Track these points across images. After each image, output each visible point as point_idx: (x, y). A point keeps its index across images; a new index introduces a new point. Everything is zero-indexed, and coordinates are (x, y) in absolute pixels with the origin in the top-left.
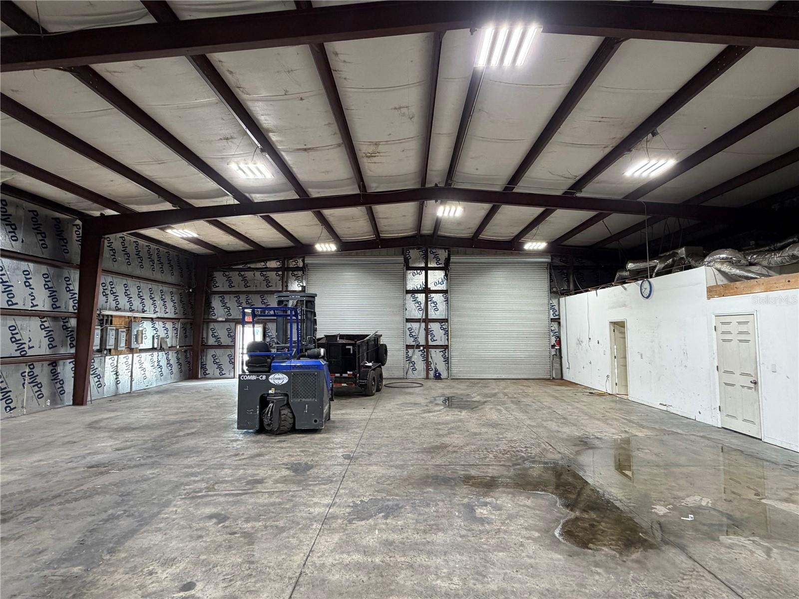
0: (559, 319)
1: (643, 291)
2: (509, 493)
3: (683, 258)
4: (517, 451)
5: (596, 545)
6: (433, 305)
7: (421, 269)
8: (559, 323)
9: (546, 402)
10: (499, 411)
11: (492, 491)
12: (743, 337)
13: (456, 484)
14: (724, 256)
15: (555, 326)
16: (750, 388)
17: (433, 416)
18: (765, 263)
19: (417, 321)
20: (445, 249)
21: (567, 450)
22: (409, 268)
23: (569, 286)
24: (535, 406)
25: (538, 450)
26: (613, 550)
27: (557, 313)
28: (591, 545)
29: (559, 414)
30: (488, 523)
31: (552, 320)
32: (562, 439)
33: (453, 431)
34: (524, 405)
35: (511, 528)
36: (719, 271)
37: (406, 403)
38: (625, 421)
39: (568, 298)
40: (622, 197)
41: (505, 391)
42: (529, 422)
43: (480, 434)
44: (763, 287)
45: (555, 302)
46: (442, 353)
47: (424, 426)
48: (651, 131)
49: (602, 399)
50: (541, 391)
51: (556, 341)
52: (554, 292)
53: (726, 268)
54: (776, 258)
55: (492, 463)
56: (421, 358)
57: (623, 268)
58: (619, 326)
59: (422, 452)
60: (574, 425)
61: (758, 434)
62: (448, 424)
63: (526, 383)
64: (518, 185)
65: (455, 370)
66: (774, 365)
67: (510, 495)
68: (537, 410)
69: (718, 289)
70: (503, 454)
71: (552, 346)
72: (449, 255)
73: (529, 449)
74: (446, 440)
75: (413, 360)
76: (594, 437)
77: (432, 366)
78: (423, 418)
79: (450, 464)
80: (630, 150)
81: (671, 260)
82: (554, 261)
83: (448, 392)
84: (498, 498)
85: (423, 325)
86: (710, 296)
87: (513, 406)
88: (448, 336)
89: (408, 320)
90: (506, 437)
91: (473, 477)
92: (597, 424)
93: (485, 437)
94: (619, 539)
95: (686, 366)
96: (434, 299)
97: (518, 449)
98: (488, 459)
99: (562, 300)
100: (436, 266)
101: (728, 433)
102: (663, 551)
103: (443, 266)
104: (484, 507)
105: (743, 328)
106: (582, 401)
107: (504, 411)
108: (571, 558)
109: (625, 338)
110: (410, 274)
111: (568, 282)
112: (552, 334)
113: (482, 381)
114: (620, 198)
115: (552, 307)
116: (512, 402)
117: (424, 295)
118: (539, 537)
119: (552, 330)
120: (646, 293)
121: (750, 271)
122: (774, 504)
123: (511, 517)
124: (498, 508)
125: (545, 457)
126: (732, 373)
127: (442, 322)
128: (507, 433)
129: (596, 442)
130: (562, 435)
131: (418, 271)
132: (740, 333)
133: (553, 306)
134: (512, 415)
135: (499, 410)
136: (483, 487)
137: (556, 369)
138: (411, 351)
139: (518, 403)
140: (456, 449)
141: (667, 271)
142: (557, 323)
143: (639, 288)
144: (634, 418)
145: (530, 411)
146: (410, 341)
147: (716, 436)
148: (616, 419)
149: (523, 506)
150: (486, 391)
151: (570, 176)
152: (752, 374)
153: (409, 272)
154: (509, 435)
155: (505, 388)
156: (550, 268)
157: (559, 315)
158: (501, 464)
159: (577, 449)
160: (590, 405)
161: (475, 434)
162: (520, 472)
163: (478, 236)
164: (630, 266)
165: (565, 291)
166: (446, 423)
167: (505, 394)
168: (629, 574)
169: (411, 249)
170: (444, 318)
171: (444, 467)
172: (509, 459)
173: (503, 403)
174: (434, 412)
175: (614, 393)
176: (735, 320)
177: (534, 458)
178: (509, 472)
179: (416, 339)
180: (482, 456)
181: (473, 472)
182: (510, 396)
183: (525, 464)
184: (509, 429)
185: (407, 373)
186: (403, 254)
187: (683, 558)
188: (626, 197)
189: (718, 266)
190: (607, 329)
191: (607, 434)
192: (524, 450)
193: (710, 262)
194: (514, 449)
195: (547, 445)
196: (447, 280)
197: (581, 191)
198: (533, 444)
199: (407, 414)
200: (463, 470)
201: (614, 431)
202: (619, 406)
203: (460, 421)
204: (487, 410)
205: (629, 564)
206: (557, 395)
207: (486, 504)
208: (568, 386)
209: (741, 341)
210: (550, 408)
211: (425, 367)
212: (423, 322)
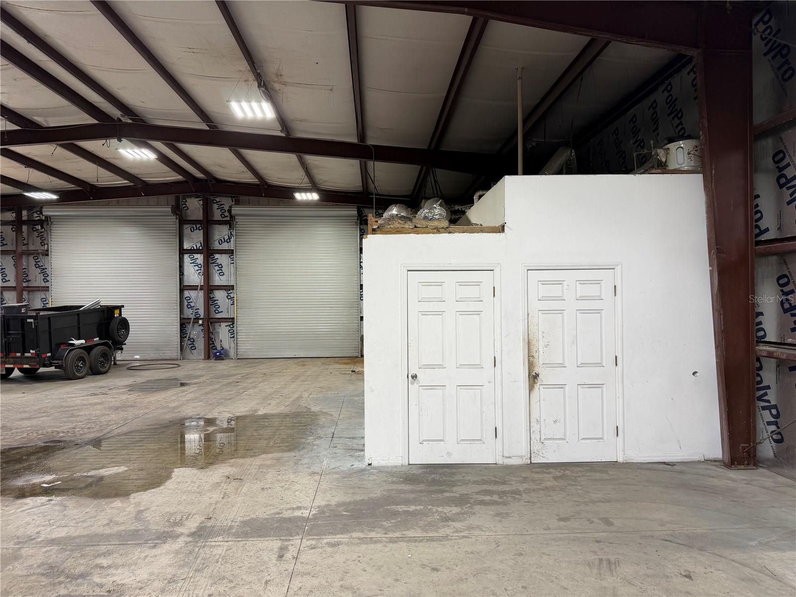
6: (217, 268)
7: (200, 222)
19: (195, 288)
20: (231, 198)
22: (185, 222)
56: (202, 335)
65: (244, 348)
72: (230, 206)
75: (191, 336)
77: (217, 344)
85: (202, 293)
88: (235, 306)
89: (185, 288)
96: (219, 261)
100: (222, 219)
103: (227, 219)
110: (186, 229)
117: (205, 255)
127: (229, 290)
131: (198, 226)
146: (188, 314)
153: (186, 226)
170: (230, 284)
186: (175, 203)
196: (234, 236)
211: (206, 346)
212: (201, 289)
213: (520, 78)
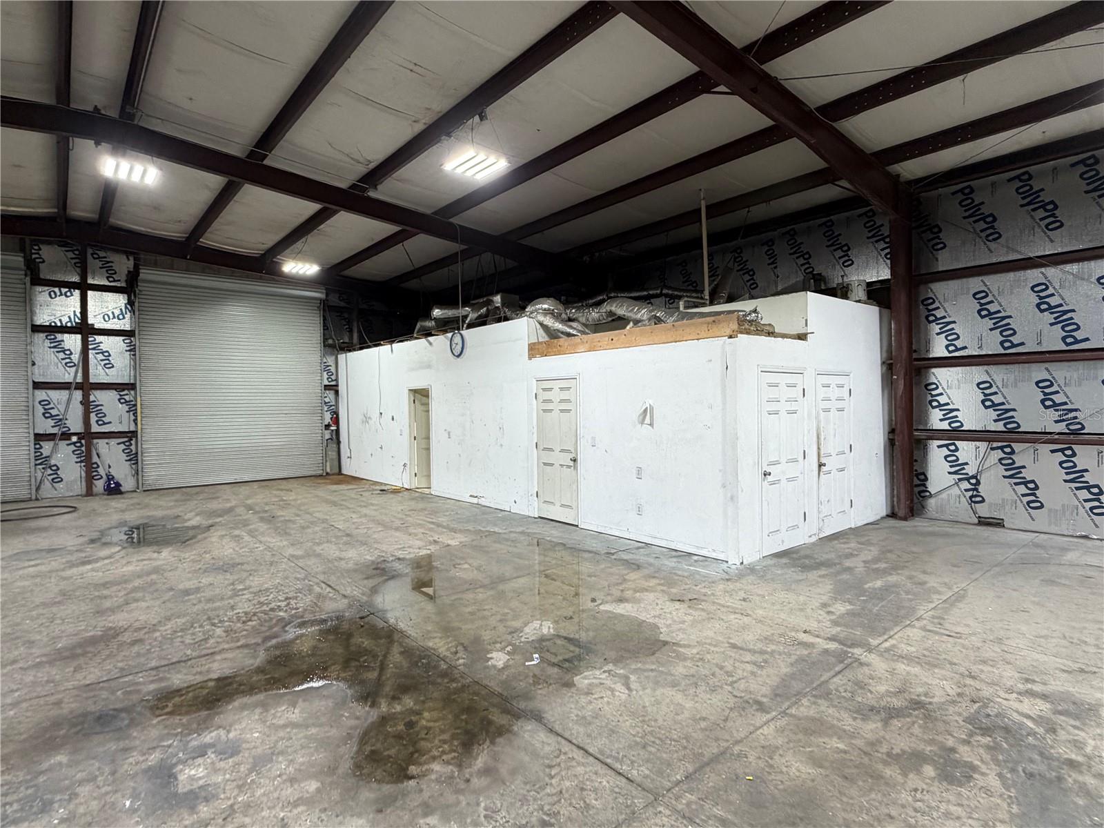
0: (337, 386)
1: (454, 346)
2: (256, 706)
3: (498, 308)
4: (272, 610)
5: (420, 764)
6: (100, 357)
7: (71, 286)
8: (337, 392)
9: (319, 512)
10: (237, 538)
11: (218, 714)
12: (564, 406)
13: (132, 720)
14: (545, 306)
15: (330, 395)
16: (569, 467)
17: (93, 570)
18: (583, 320)
19: (64, 386)
20: (128, 254)
21: (356, 590)
22: (37, 281)
23: (351, 338)
24: (300, 521)
25: (309, 599)
26: (448, 763)
27: (333, 377)
28: (413, 769)
29: (340, 530)
30: (207, 800)
31: (327, 387)
32: (348, 571)
33: (140, 595)
34: (282, 521)
35: (259, 792)
36: (541, 324)
37: (28, 552)
38: (432, 526)
39: (350, 354)
40: (433, 211)
41: (249, 502)
42: (291, 551)
43: (198, 590)
44: (587, 346)
45: (330, 360)
46: (123, 446)
47: (65, 596)
48: (479, 111)
49: (398, 497)
50: (309, 496)
51: (331, 418)
52: (330, 346)
53: (549, 321)
54: (594, 314)
55: (221, 647)
56: (74, 458)
57: (428, 316)
58: (421, 396)
59: (51, 663)
60: (364, 544)
61: (575, 520)
62: (126, 582)
63: (284, 484)
64: (273, 152)
65: (152, 475)
66: (593, 438)
67: (258, 711)
68: (303, 528)
69: (540, 347)
70: (244, 622)
71: (326, 426)
72: (136, 267)
73: (293, 602)
74: (120, 619)
75: (53, 462)
76: (393, 558)
77: (101, 471)
78: (65, 579)
79: (124, 672)
80: (449, 135)
81: (485, 309)
82: (330, 297)
83: (133, 517)
84: (231, 726)
85: (78, 395)
86: (531, 356)
87: (263, 527)
88: (135, 414)
89: (37, 386)
90: (250, 587)
91: (178, 692)
92: (397, 537)
93: (208, 594)
94: (453, 737)
95: (502, 445)
96: (103, 347)
97: (272, 605)
98: (212, 641)
99: (342, 357)
100: (107, 283)
101: (546, 523)
102: (515, 734)
103: (124, 285)
104: (200, 760)
105: (565, 395)
106: (372, 505)
107: (247, 538)
108: (380, 816)
109: (428, 411)
110: (42, 295)
111: (351, 331)
112: (326, 408)
113: (206, 489)
114: (428, 212)
115: (326, 368)
116: (262, 519)
117: (79, 337)
118: (318, 790)
119: (326, 403)
120: (458, 350)
121: (571, 327)
122: (611, 609)
123: (259, 764)
124: (230, 750)
125: (321, 610)
126: (551, 450)
127: (123, 390)
128: (251, 578)
129: (397, 565)
130: (347, 563)
131: (64, 290)
132: (562, 401)
133: (328, 366)
134: (261, 542)
135: (236, 536)
136: (199, 710)
137: (332, 459)
138: (47, 447)
139: (271, 519)
140: (140, 635)
141: (481, 322)
142: (332, 392)
143: (449, 343)
144: (443, 520)
145: (292, 532)
146: (47, 426)
147: (534, 529)
148: (420, 524)
149: (285, 726)
150: (214, 505)
151: (361, 160)
152: (573, 451)
153: (40, 289)
154: (255, 582)
155: (248, 497)
156: (324, 310)
157: (336, 380)
158: (239, 644)
159: (371, 583)
160: (384, 508)
161: (187, 592)
162: (278, 653)
163: (198, 241)
164: (437, 312)
165: (346, 345)
166: (124, 580)
167: (249, 508)
168: (478, 804)
169: (44, 242)
170: (126, 381)
171: (105, 685)
172: (255, 631)
173: (245, 523)
174: (97, 561)
175: (413, 487)
176: (556, 385)
177: (302, 617)
178: (255, 657)
179: (59, 422)
180: (200, 636)
181: (178, 679)
182: (257, 508)
183: (286, 632)
184: (255, 571)
185: (38, 489)
186: (22, 250)
187: (542, 735)
188: (435, 213)
189: (541, 318)
190: (405, 399)
191: (411, 550)
192: (283, 604)
193: (532, 313)
194: (265, 608)
195: (324, 586)
196: (133, 311)
197: (376, 189)
198: (299, 591)
199: (22, 578)
200: (152, 682)
201: (419, 543)
202: (421, 505)
203: (156, 570)
204: (214, 539)
205: (476, 782)
206: (336, 499)
207: (201, 752)
208: (348, 483)
209: (562, 411)
210: (325, 521)
211: (84, 474)
212: (76, 389)
213: (704, 199)
